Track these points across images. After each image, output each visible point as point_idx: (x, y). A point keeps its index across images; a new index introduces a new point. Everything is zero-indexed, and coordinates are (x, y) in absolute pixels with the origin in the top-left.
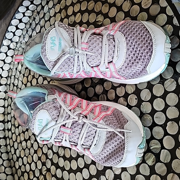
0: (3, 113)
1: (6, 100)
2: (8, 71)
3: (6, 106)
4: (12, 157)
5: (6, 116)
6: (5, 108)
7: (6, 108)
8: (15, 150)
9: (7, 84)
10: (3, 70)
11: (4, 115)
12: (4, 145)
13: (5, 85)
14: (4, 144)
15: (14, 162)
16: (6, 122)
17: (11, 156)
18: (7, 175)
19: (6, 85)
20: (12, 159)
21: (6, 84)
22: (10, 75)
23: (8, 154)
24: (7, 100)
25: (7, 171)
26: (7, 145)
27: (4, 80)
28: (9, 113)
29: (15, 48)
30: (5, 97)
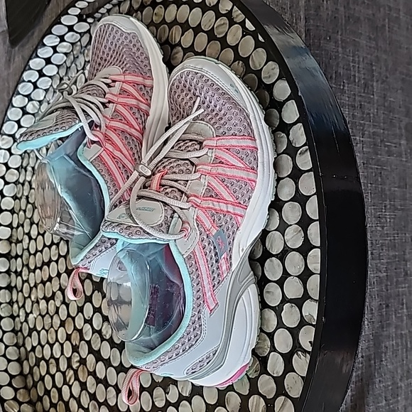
0: (8, 239)
1: (15, 212)
2: (21, 155)
3: (15, 225)
4: (21, 328)
5: (13, 245)
6: (12, 230)
7: (14, 230)
8: (27, 315)
9: (19, 183)
10: (11, 154)
11: (11, 243)
12: (6, 303)
13: (14, 183)
14: (8, 301)
15: (24, 338)
16: (12, 257)
17: (19, 325)
18: (9, 361)
19: (16, 183)
20: (21, 330)
21: (17, 181)
22: (24, 165)
23: (14, 320)
24: (18, 214)
25: (8, 352)
26: (13, 303)
27: (13, 174)
28: (20, 239)
29: (36, 111)
30: (13, 208)
